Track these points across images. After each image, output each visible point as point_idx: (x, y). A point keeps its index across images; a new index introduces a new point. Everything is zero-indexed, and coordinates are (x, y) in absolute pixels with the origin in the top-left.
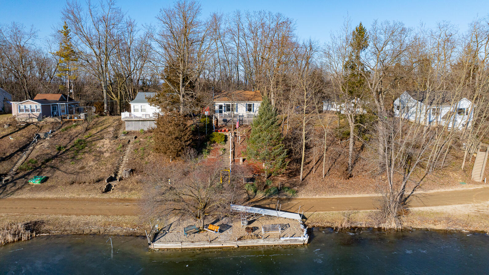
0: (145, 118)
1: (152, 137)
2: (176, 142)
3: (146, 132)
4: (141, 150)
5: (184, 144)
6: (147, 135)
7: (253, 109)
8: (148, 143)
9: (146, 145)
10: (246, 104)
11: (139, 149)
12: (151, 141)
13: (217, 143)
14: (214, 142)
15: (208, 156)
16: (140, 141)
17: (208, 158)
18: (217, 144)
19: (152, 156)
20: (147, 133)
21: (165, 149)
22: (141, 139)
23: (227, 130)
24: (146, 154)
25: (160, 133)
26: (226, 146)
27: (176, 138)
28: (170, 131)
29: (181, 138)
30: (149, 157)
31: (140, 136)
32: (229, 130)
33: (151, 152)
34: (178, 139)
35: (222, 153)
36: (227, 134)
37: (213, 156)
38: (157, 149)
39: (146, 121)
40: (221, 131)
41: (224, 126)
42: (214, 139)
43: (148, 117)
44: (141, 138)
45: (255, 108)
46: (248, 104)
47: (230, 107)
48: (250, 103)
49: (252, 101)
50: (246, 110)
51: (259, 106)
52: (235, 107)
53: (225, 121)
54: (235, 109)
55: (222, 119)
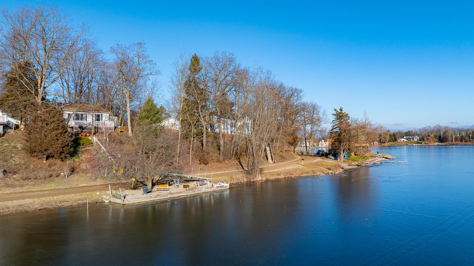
7: (102, 119)
10: (95, 114)
14: (83, 144)
18: (86, 146)
23: (87, 135)
32: (90, 135)
36: (90, 138)
42: (82, 141)
45: (104, 119)
46: (97, 115)
47: (80, 116)
48: (99, 114)
49: (101, 112)
50: (95, 119)
51: (108, 117)
52: (84, 116)
53: (81, 127)
54: (84, 118)
55: (78, 126)
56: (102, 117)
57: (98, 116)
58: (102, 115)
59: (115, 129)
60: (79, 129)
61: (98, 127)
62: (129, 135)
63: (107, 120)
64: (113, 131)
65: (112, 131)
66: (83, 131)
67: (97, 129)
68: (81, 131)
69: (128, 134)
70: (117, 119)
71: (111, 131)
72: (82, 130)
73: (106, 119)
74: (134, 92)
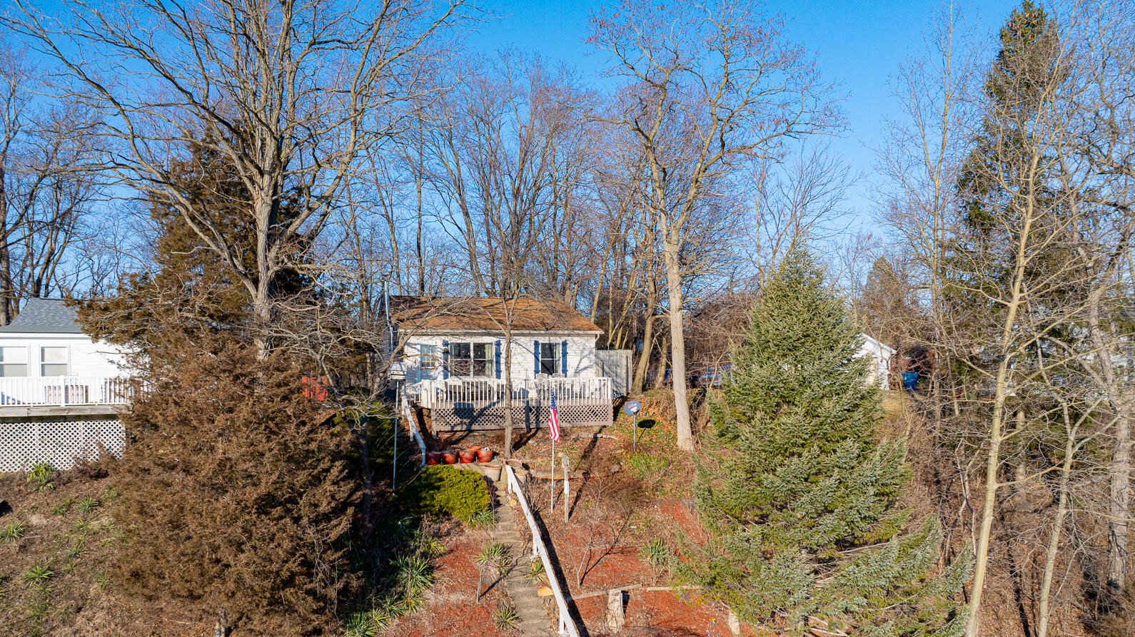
0: (63, 405)
1: (100, 504)
2: (265, 526)
3: (65, 477)
4: (27, 580)
5: (311, 535)
6: (73, 494)
7: (565, 366)
8: (75, 538)
9: (62, 546)
10: (536, 343)
11: (18, 581)
12: (94, 525)
13: (456, 516)
14: (444, 514)
15: (429, 594)
16: (28, 528)
17: (432, 602)
18: (458, 524)
19: (100, 618)
20: (69, 480)
21: (194, 573)
22: (35, 520)
23: (484, 452)
24: (61, 607)
25: (157, 474)
26: (504, 533)
27: (265, 504)
28: (221, 464)
29: (293, 501)
30: (80, 620)
31: (31, 500)
32: (494, 454)
33: (94, 589)
34: (277, 512)
35: (494, 573)
36: (491, 473)
37: (452, 589)
38: (136, 575)
39: (65, 419)
40: (458, 458)
41: (463, 438)
42: (440, 497)
43: (76, 400)
44: (34, 509)
45: (572, 361)
46: (544, 345)
47: (472, 354)
48: (554, 340)
49: (560, 332)
50: (536, 366)
51: (591, 352)
52: (490, 353)
53: (463, 412)
54: (491, 362)
55: (450, 406)
56: (565, 354)
57: (549, 349)
58: (565, 344)
59: (616, 410)
60: (458, 420)
61: (538, 408)
62: (680, 443)
63: (585, 368)
64: (610, 422)
65: (602, 423)
66: (475, 427)
67: (537, 417)
68: (465, 427)
69: (675, 438)
70: (630, 361)
71: (596, 424)
72: (471, 424)
73: (585, 362)
74: (705, 235)
